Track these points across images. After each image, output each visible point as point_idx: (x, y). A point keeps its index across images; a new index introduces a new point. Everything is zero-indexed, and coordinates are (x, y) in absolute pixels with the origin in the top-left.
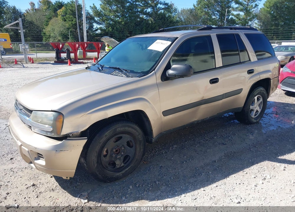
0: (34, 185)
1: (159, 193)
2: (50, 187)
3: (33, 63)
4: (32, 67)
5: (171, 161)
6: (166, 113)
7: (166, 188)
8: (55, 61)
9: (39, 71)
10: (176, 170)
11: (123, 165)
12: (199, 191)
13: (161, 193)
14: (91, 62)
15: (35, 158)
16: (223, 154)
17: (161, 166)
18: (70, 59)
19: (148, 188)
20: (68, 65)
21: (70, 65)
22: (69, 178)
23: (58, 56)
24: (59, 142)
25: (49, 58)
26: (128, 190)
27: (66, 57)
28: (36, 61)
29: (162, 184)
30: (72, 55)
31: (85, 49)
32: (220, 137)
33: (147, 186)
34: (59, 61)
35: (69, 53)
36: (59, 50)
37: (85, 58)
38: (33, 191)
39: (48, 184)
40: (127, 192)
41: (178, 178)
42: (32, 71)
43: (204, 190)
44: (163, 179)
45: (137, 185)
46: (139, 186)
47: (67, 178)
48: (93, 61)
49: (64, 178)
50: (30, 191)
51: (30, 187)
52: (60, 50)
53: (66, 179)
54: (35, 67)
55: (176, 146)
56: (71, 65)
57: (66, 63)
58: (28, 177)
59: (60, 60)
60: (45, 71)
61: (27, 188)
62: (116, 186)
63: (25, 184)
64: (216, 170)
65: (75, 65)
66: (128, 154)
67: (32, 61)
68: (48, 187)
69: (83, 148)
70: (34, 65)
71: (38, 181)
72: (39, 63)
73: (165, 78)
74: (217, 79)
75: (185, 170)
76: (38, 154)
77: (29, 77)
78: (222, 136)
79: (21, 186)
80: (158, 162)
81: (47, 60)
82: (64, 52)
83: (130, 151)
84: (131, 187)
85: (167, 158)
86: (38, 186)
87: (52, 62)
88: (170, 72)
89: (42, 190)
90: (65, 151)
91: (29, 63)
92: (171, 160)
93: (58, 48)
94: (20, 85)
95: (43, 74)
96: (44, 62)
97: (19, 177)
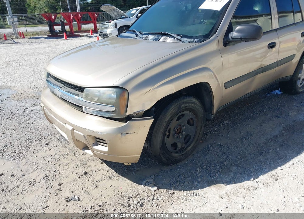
0: (86, 173)
1: (233, 175)
2: (105, 175)
3: (24, 38)
4: (24, 42)
5: (229, 139)
6: (227, 85)
7: (237, 168)
8: (48, 35)
9: (35, 46)
10: (239, 148)
11: (184, 145)
12: (276, 170)
13: (234, 175)
14: (87, 35)
15: (93, 143)
16: (282, 128)
17: (221, 145)
18: (66, 32)
19: (218, 169)
20: (64, 39)
21: (66, 39)
22: (130, 164)
23: (51, 30)
24: (124, 124)
25: (41, 32)
26: (196, 173)
27: (60, 30)
28: (26, 35)
29: (231, 165)
30: (67, 28)
31: (79, 20)
32: (269, 110)
33: (215, 168)
34: (53, 35)
35: (63, 25)
36: (51, 21)
37: (80, 30)
38: (89, 180)
39: (102, 171)
40: (196, 175)
41: (245, 157)
42: (27, 47)
43: (282, 169)
44: (230, 159)
45: (204, 167)
46: (206, 168)
47: (128, 163)
48: (90, 33)
49: (126, 164)
50: (84, 180)
51: (82, 175)
52: (53, 22)
53: (128, 165)
54: (28, 42)
55: (226, 122)
56: (68, 38)
57: (62, 37)
58: (75, 164)
59: (54, 33)
60: (41, 46)
61: (80, 177)
62: (181, 169)
63: (76, 173)
64: (283, 145)
65: (71, 38)
66: (188, 134)
67: (22, 35)
68: (103, 174)
69: (150, 129)
70: (26, 40)
71: (89, 168)
72: (31, 38)
73: (227, 42)
74: (274, 43)
75: (248, 147)
76: (96, 138)
77: (26, 53)
78: (271, 109)
79: (71, 175)
80: (215, 140)
81: (38, 34)
82: (57, 25)
83: (191, 130)
84: (199, 170)
85: (223, 136)
86: (91, 173)
87: (44, 36)
88: (234, 34)
89: (98, 178)
90: (131, 134)
91: (19, 38)
92: (228, 137)
93: (51, 20)
94: (20, 62)
95: (41, 49)
96: (36, 36)
97: (65, 164)
